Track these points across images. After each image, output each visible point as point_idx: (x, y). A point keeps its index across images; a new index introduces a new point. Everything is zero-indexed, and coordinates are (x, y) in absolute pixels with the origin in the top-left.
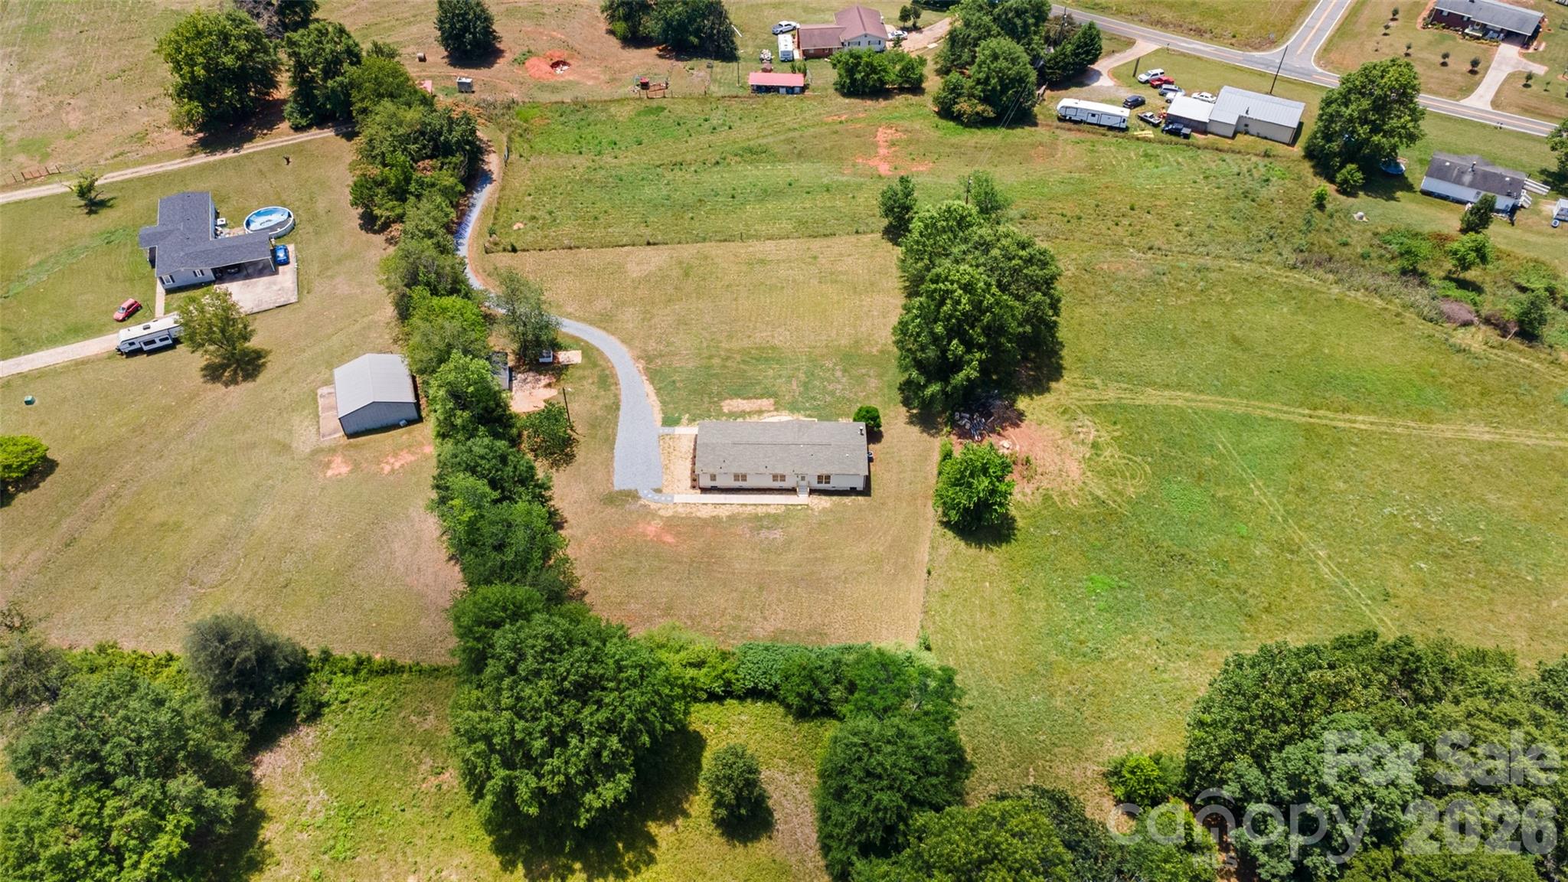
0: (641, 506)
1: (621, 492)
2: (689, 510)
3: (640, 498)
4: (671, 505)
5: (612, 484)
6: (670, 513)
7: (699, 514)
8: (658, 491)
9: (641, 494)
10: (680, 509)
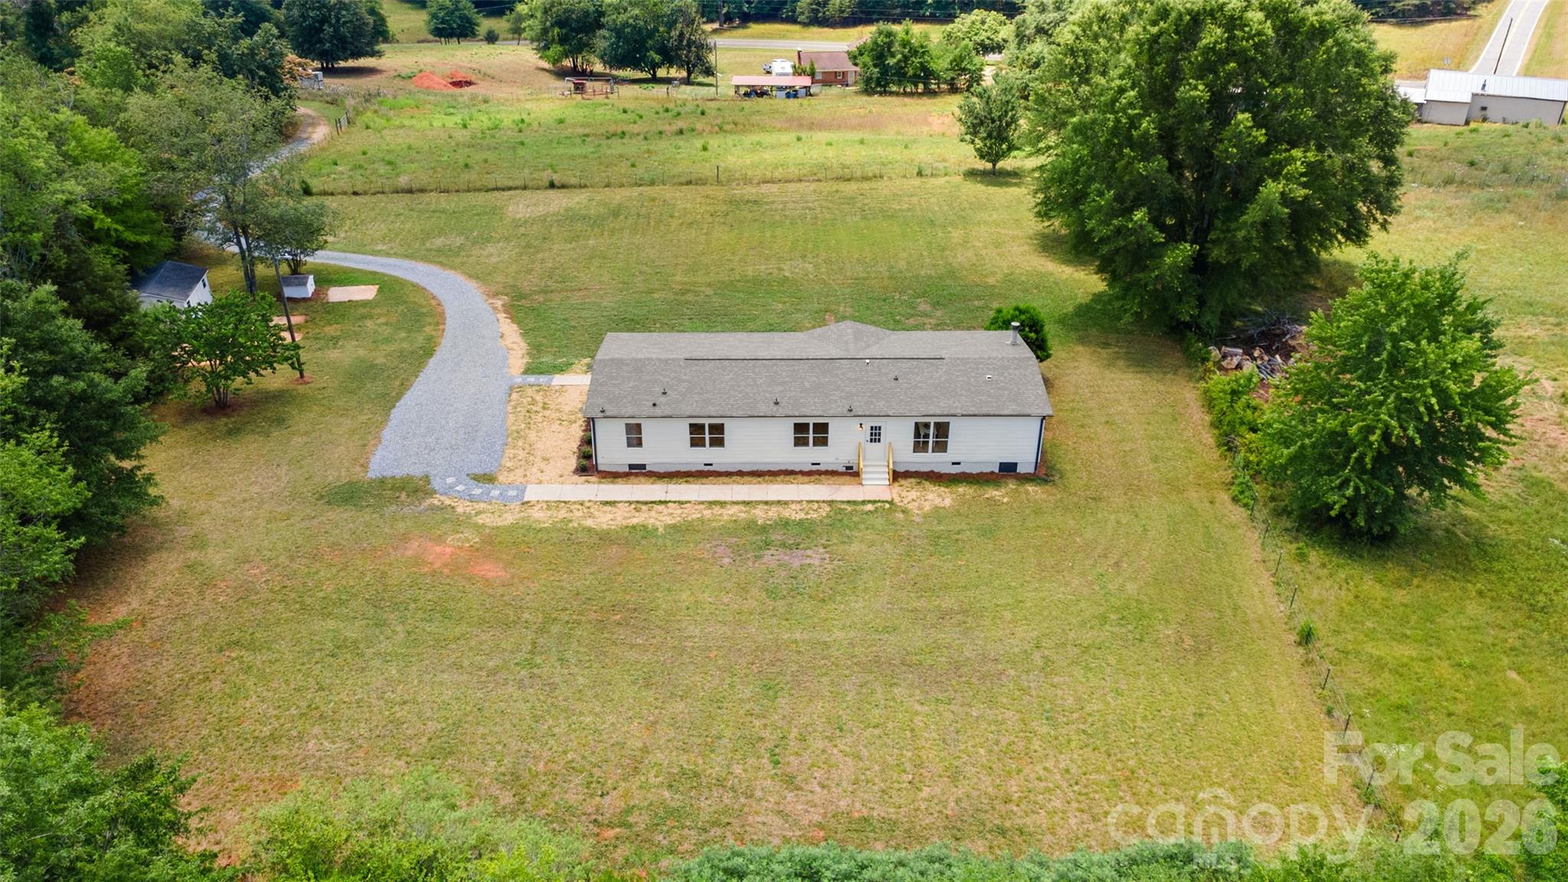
0: (432, 508)
1: (382, 481)
2: (562, 514)
3: (432, 493)
4: (515, 505)
5: (365, 467)
6: (509, 519)
7: (589, 523)
8: (488, 479)
9: (436, 484)
10: (537, 514)
